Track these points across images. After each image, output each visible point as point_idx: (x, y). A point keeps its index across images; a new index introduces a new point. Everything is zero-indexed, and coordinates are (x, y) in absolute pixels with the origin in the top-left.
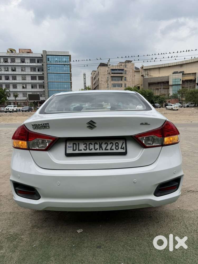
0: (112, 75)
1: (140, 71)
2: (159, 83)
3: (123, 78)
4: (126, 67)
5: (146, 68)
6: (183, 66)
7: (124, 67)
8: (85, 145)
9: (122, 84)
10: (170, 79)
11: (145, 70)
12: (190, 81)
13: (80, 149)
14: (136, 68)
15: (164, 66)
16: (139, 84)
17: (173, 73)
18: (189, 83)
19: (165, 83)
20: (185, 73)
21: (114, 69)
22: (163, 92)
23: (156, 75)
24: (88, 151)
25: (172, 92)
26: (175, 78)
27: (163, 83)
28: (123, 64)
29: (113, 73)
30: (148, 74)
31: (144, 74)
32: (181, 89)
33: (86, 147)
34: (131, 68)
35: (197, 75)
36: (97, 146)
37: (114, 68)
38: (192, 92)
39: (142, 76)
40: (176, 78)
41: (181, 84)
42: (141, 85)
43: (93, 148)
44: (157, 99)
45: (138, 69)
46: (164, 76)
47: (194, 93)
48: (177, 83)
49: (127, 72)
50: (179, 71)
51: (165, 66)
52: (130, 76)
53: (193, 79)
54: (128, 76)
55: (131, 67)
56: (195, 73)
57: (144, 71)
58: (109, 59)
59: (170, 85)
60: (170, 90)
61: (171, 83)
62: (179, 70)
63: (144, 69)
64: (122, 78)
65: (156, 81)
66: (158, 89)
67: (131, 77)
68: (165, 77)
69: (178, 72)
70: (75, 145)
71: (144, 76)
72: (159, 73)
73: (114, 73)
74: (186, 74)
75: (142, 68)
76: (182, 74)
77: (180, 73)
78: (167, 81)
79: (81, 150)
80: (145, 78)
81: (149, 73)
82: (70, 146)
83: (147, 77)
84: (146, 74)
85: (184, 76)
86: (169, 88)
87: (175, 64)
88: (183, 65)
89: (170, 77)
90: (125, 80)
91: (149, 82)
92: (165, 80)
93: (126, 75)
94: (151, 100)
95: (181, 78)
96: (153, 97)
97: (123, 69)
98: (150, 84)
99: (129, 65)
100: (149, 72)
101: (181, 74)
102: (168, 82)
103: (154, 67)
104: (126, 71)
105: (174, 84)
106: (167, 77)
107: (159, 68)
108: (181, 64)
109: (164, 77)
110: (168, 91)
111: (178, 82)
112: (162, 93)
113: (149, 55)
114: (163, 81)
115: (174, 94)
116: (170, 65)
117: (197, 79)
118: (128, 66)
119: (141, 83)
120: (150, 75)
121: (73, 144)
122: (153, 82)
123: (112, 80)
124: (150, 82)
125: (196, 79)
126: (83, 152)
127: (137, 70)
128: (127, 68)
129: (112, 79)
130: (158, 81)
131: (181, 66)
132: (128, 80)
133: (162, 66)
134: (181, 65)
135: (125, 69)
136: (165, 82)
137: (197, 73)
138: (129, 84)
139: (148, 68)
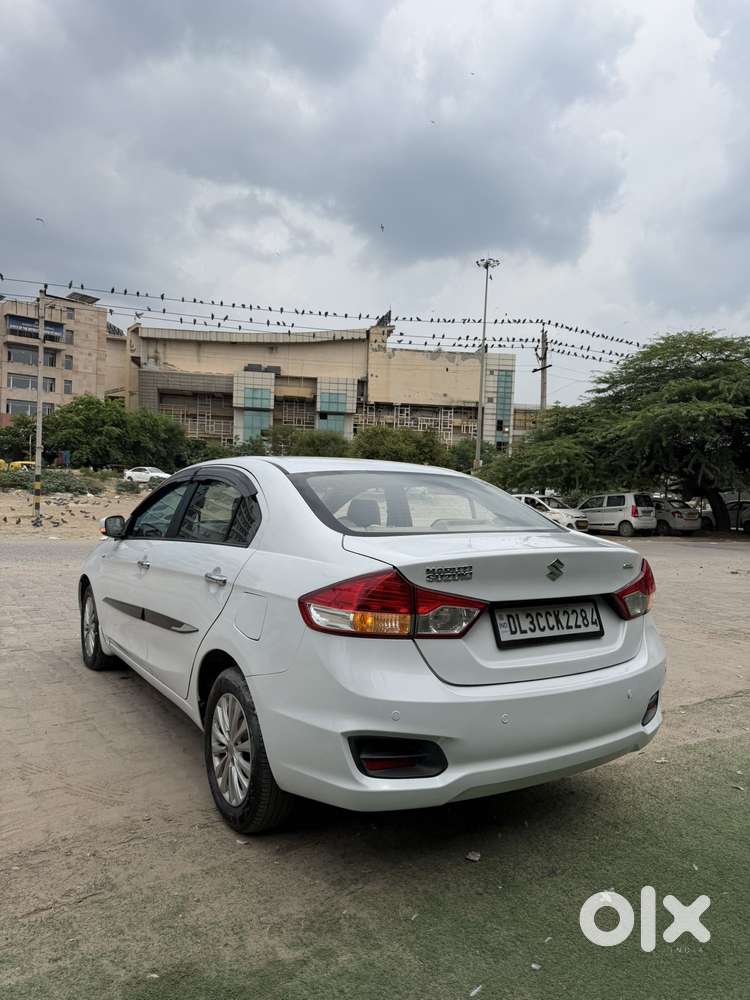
0: (12, 338)
1: (125, 341)
2: (195, 395)
3: (60, 360)
4: (71, 317)
5: (150, 336)
6: (279, 349)
7: (65, 314)
8: (530, 619)
9: (54, 379)
10: (235, 387)
11: (147, 340)
12: (301, 401)
13: (523, 628)
14: (112, 329)
15: (214, 339)
16: (122, 389)
17: (246, 369)
18: (295, 409)
19: (220, 400)
20: (282, 374)
21: (18, 314)
22: (212, 428)
23: (186, 365)
24: (538, 634)
25: (242, 430)
26: (251, 387)
27: (212, 396)
28: (59, 305)
29: (13, 332)
30: (156, 359)
31: (141, 354)
32: (272, 424)
33: (532, 623)
34: (94, 326)
35: (319, 386)
36: (552, 621)
37: (21, 313)
38: (314, 442)
39: (136, 360)
40: (256, 387)
41: (272, 408)
42: (132, 394)
43: (547, 627)
44: (197, 454)
45: (119, 332)
46: (214, 372)
47: (317, 442)
48: (257, 404)
49: (76, 339)
50: (265, 365)
51: (220, 339)
52: (90, 354)
53: (308, 396)
54: (81, 353)
55: (91, 320)
56: (316, 379)
57: (141, 342)
58: (46, 286)
59: (236, 408)
60: (235, 424)
61: (238, 401)
62: (265, 359)
63: (143, 338)
64: (55, 355)
65: (187, 386)
66: (194, 417)
67: (94, 358)
68: (219, 377)
69: (260, 366)
70: (511, 620)
71: (142, 361)
72: (199, 361)
73: (21, 333)
74: (286, 378)
75: (135, 331)
76: (276, 377)
77: (268, 370)
78: (224, 390)
79: (525, 632)
80: (145, 368)
81: (161, 356)
82: (502, 622)
83: (151, 366)
84: (148, 358)
85: (279, 382)
86: (232, 418)
87: (254, 340)
88: (277, 348)
89: (235, 381)
90: (69, 365)
91: (160, 386)
92: (220, 388)
93: (70, 346)
94: (175, 454)
95: (273, 390)
96: (181, 444)
97: (58, 321)
98: (165, 395)
99: (84, 312)
100: (160, 349)
101: (273, 375)
102: (229, 397)
103: (179, 336)
104: (72, 332)
105: (249, 405)
106: (227, 377)
107: (200, 344)
108: (270, 343)
109: (213, 376)
110: (230, 429)
111: (264, 401)
112: (210, 432)
113: (201, 302)
114: (213, 390)
115: (251, 440)
116: (234, 341)
117: (318, 399)
118: (79, 314)
119: (130, 385)
120: (165, 363)
121: (509, 616)
122: (178, 387)
123: (9, 359)
124: (165, 386)
125: (315, 397)
126: (529, 635)
127: (114, 337)
128: (77, 322)
129: (9, 354)
130: (195, 389)
131: (272, 349)
132: (80, 369)
133: (208, 339)
134: (272, 347)
135: (69, 324)
136: (220, 395)
137: (319, 381)
138: (85, 382)
139: (158, 335)
